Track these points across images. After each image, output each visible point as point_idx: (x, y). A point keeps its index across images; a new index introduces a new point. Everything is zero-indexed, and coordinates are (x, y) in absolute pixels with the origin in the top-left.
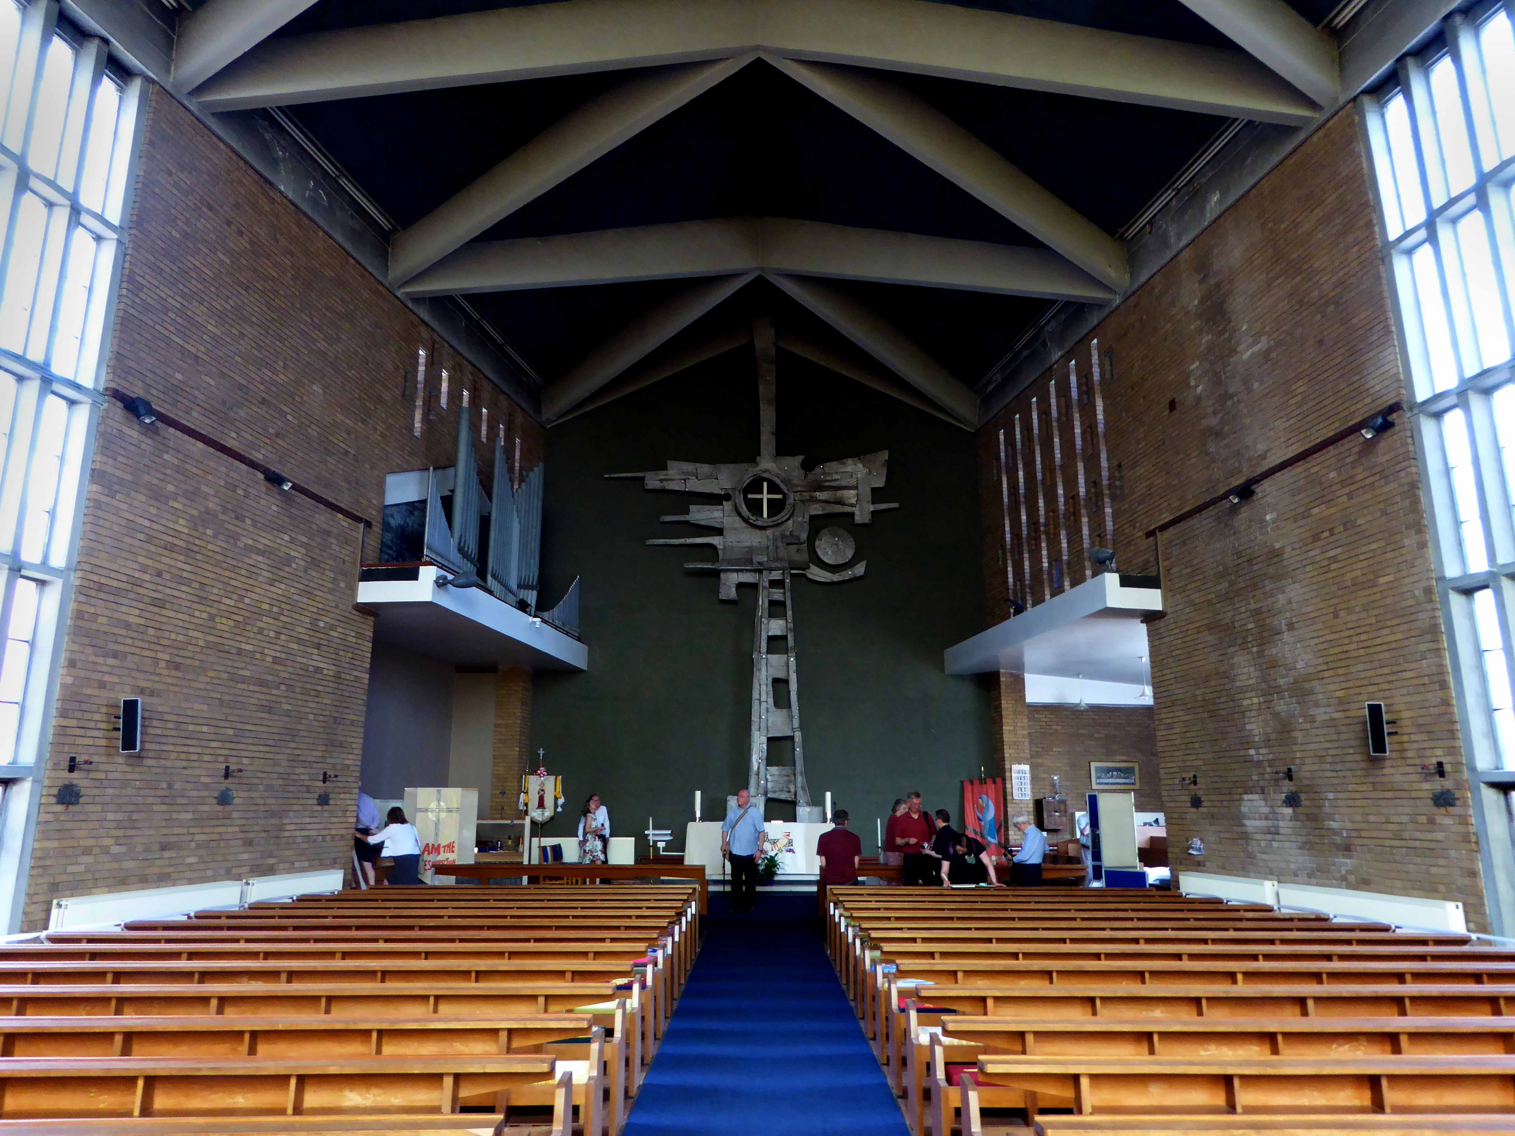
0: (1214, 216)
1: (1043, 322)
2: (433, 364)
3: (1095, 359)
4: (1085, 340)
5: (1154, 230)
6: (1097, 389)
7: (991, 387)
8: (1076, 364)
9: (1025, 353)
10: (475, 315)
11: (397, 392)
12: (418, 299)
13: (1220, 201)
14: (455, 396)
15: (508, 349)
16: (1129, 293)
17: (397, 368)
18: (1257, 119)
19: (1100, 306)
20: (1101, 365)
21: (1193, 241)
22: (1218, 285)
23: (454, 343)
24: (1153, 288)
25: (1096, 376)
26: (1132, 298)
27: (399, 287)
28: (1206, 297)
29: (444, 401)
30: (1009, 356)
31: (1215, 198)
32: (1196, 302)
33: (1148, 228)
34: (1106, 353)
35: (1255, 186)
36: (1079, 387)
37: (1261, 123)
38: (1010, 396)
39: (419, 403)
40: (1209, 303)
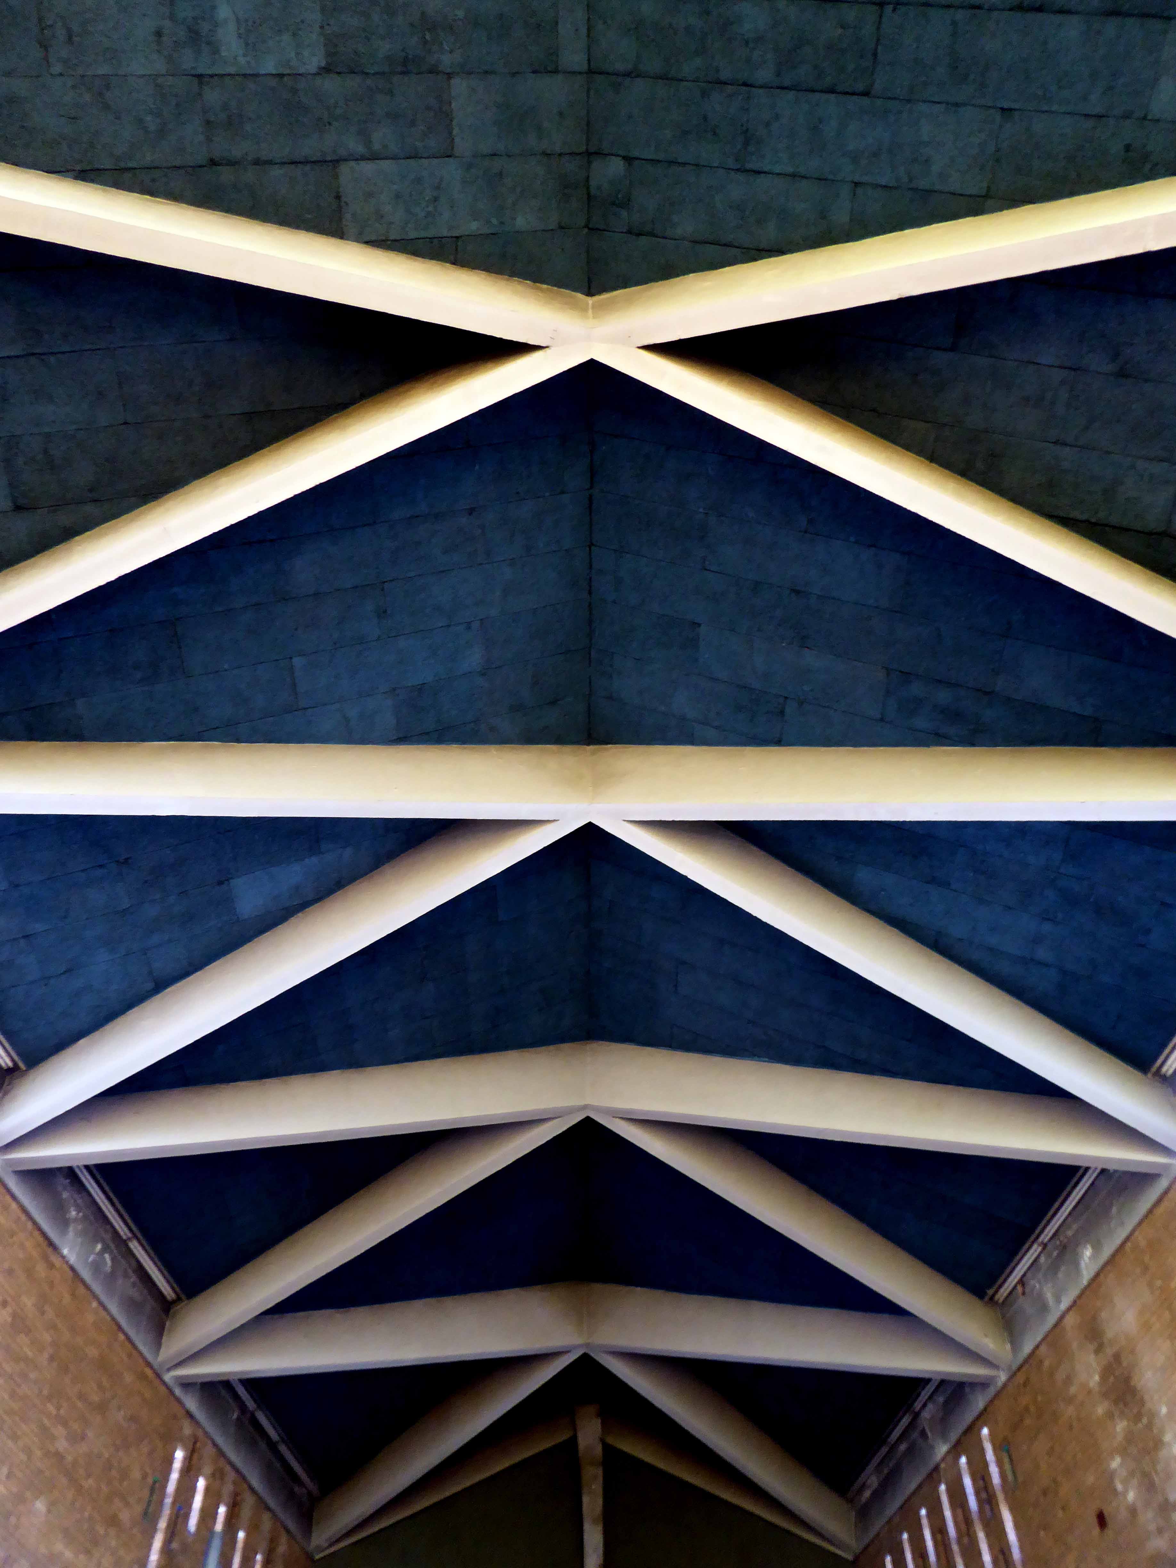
0: (1092, 1273)
1: (917, 1406)
2: (189, 1472)
3: (990, 1455)
4: (972, 1429)
5: (1027, 1290)
6: (1000, 1496)
7: (867, 1494)
8: (969, 1462)
9: (903, 1447)
10: (251, 1404)
11: (139, 1509)
12: (187, 1384)
13: (1093, 1257)
14: (208, 1514)
15: (283, 1448)
16: (1014, 1367)
17: (145, 1477)
18: (1111, 1167)
19: (982, 1384)
20: (1000, 1464)
21: (1075, 1302)
22: (1117, 1357)
23: (220, 1440)
24: (1041, 1362)
25: (996, 1479)
26: (1019, 1374)
27: (169, 1370)
28: (1107, 1372)
29: (193, 1523)
30: (884, 1450)
31: (1088, 1252)
32: (1097, 1378)
33: (1019, 1289)
34: (1002, 1446)
35: (1127, 1239)
36: (977, 1493)
37: (1115, 1171)
38: (893, 1506)
39: (162, 1524)
40: (1112, 1379)
